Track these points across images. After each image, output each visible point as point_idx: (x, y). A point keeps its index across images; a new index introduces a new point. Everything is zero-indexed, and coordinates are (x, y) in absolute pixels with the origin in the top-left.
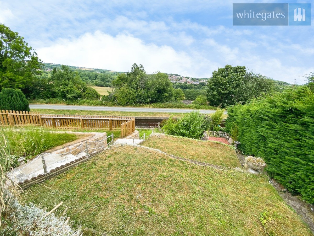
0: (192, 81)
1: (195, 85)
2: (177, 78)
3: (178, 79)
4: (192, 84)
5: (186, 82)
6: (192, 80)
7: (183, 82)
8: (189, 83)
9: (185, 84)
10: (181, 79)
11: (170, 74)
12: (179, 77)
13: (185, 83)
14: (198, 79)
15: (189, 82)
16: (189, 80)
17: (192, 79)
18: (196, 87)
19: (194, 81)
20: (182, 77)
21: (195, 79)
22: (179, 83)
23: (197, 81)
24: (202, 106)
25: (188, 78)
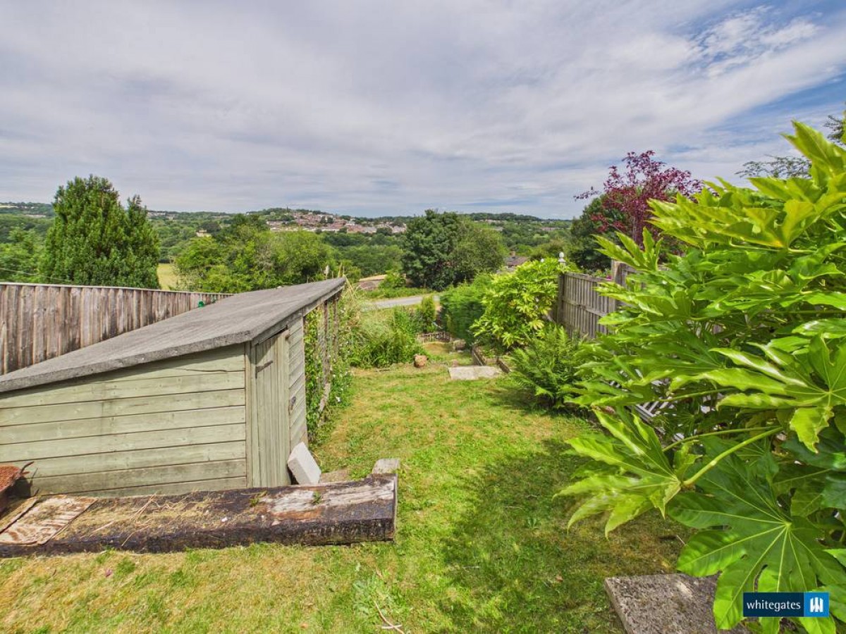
0: (360, 227)
1: (367, 235)
2: (319, 220)
3: (323, 223)
4: (359, 233)
5: (345, 229)
6: (357, 223)
7: (337, 230)
8: (351, 232)
9: (342, 233)
10: (331, 221)
11: (298, 211)
12: (324, 218)
13: (341, 231)
14: (371, 220)
15: (353, 229)
16: (351, 224)
17: (359, 221)
18: (370, 239)
19: (364, 225)
20: (332, 217)
21: (365, 219)
22: (325, 232)
23: (369, 226)
24: (399, 290)
25: (348, 218)
